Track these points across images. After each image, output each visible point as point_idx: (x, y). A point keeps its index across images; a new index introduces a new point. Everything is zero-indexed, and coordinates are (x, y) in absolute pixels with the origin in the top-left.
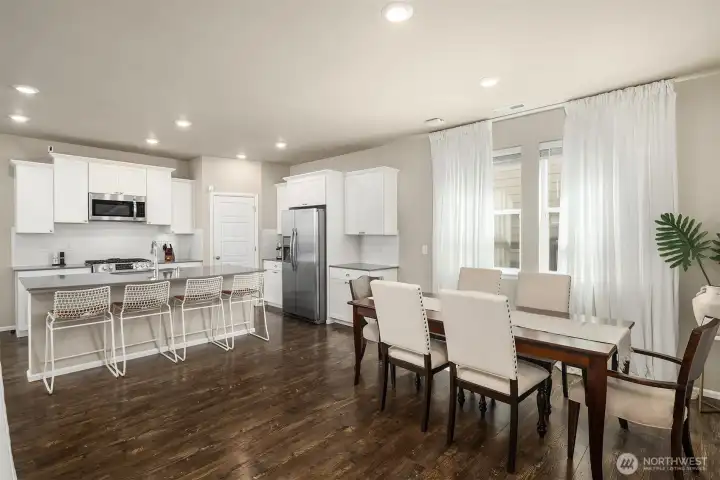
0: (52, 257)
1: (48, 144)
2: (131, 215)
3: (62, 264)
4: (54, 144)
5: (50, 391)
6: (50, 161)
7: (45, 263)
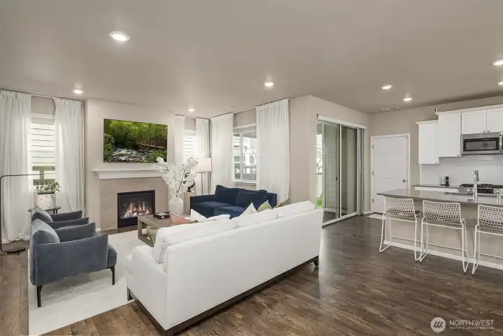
0: (441, 181)
1: (433, 107)
2: (497, 148)
3: (447, 185)
4: (437, 107)
5: (380, 251)
6: (436, 118)
7: (438, 183)
